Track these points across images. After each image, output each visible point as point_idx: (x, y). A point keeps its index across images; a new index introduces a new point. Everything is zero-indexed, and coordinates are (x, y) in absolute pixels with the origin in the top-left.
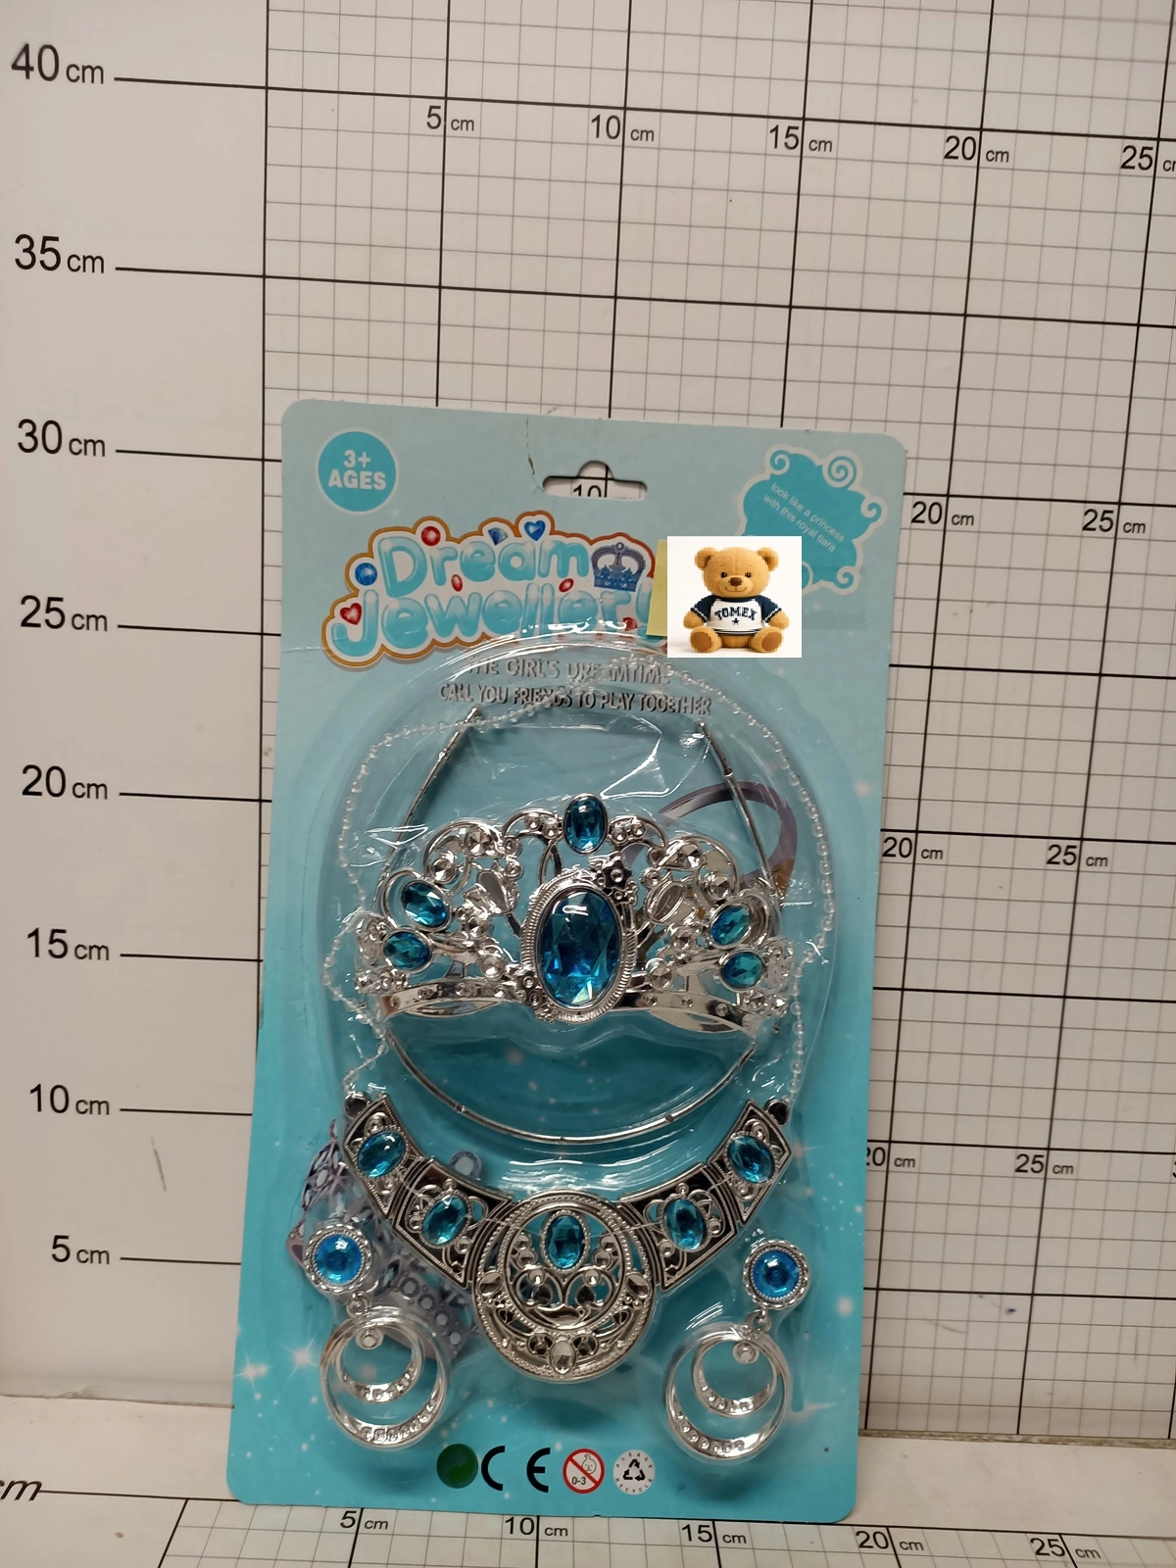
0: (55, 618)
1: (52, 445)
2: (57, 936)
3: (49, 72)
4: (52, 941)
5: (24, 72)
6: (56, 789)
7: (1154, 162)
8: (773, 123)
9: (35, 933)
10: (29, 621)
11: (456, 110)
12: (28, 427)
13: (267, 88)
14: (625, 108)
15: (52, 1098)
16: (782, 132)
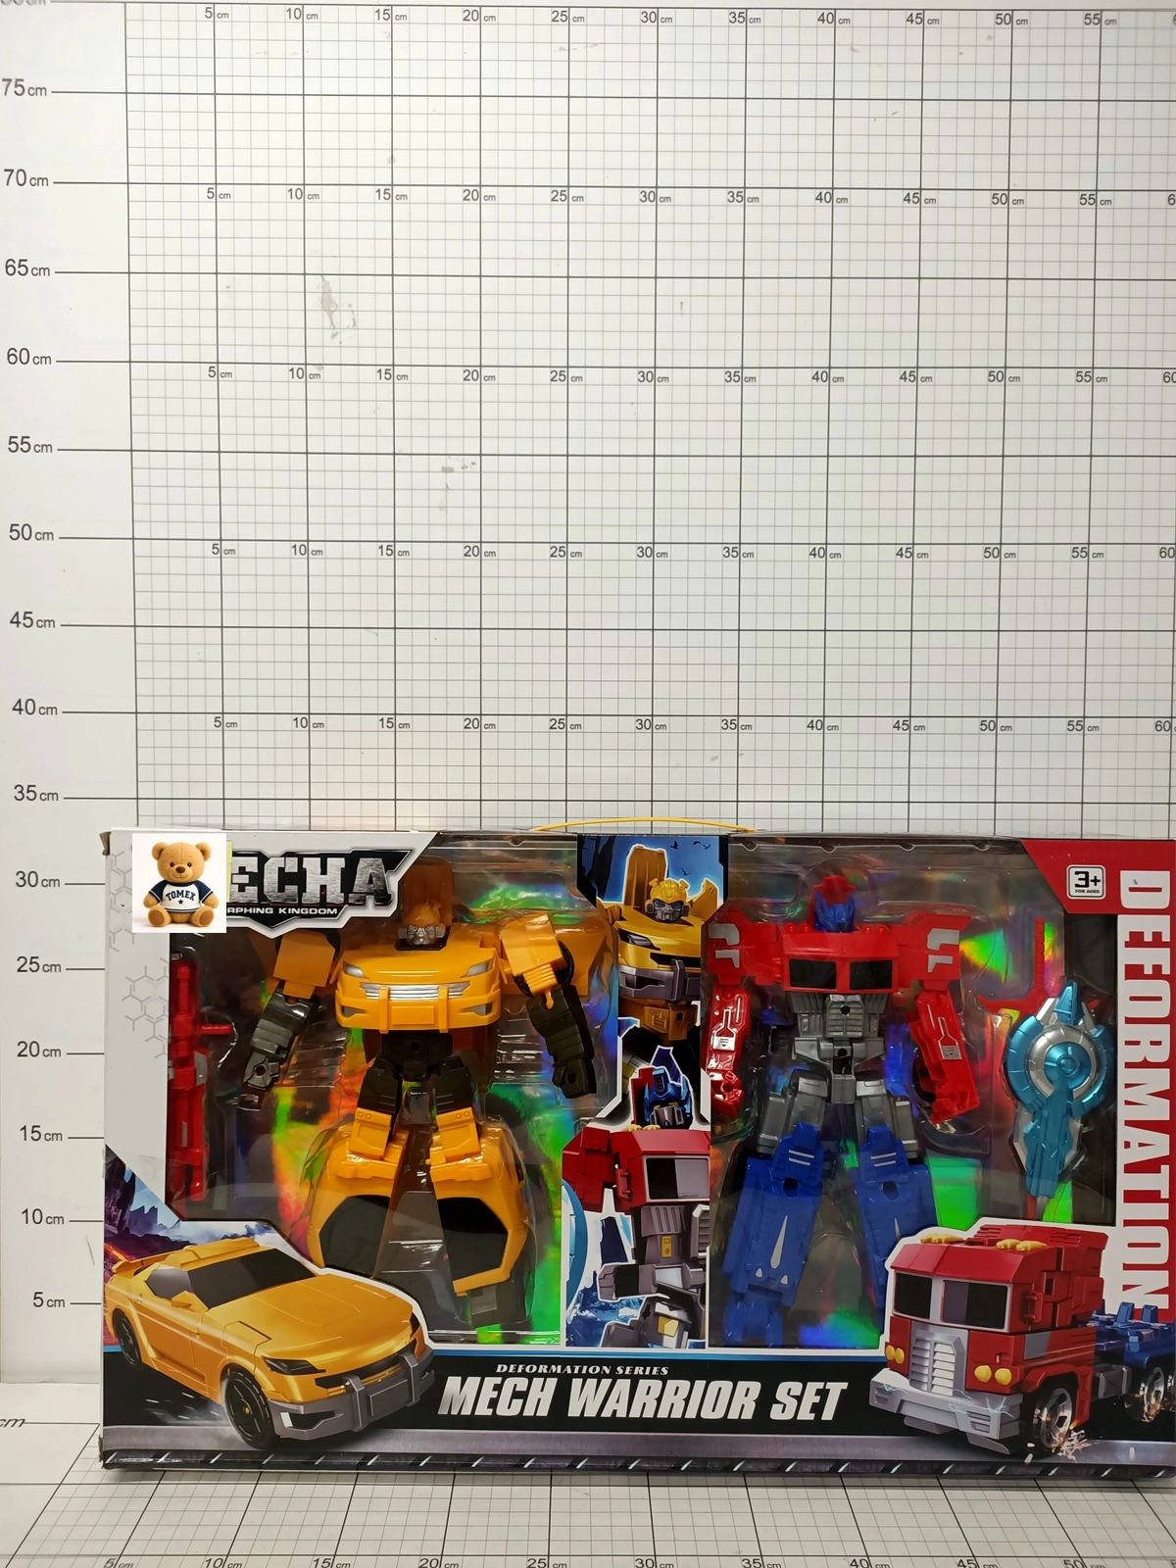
0: (34, 967)
1: (33, 882)
2: (35, 1129)
3: (30, 711)
4: (33, 1132)
5: (18, 712)
6: (34, 1053)
7: (565, 726)
8: (381, 717)
9: (24, 1128)
10: (23, 969)
11: (228, 719)
12: (21, 875)
13: (136, 713)
14: (309, 714)
15: (33, 1216)
16: (385, 721)
